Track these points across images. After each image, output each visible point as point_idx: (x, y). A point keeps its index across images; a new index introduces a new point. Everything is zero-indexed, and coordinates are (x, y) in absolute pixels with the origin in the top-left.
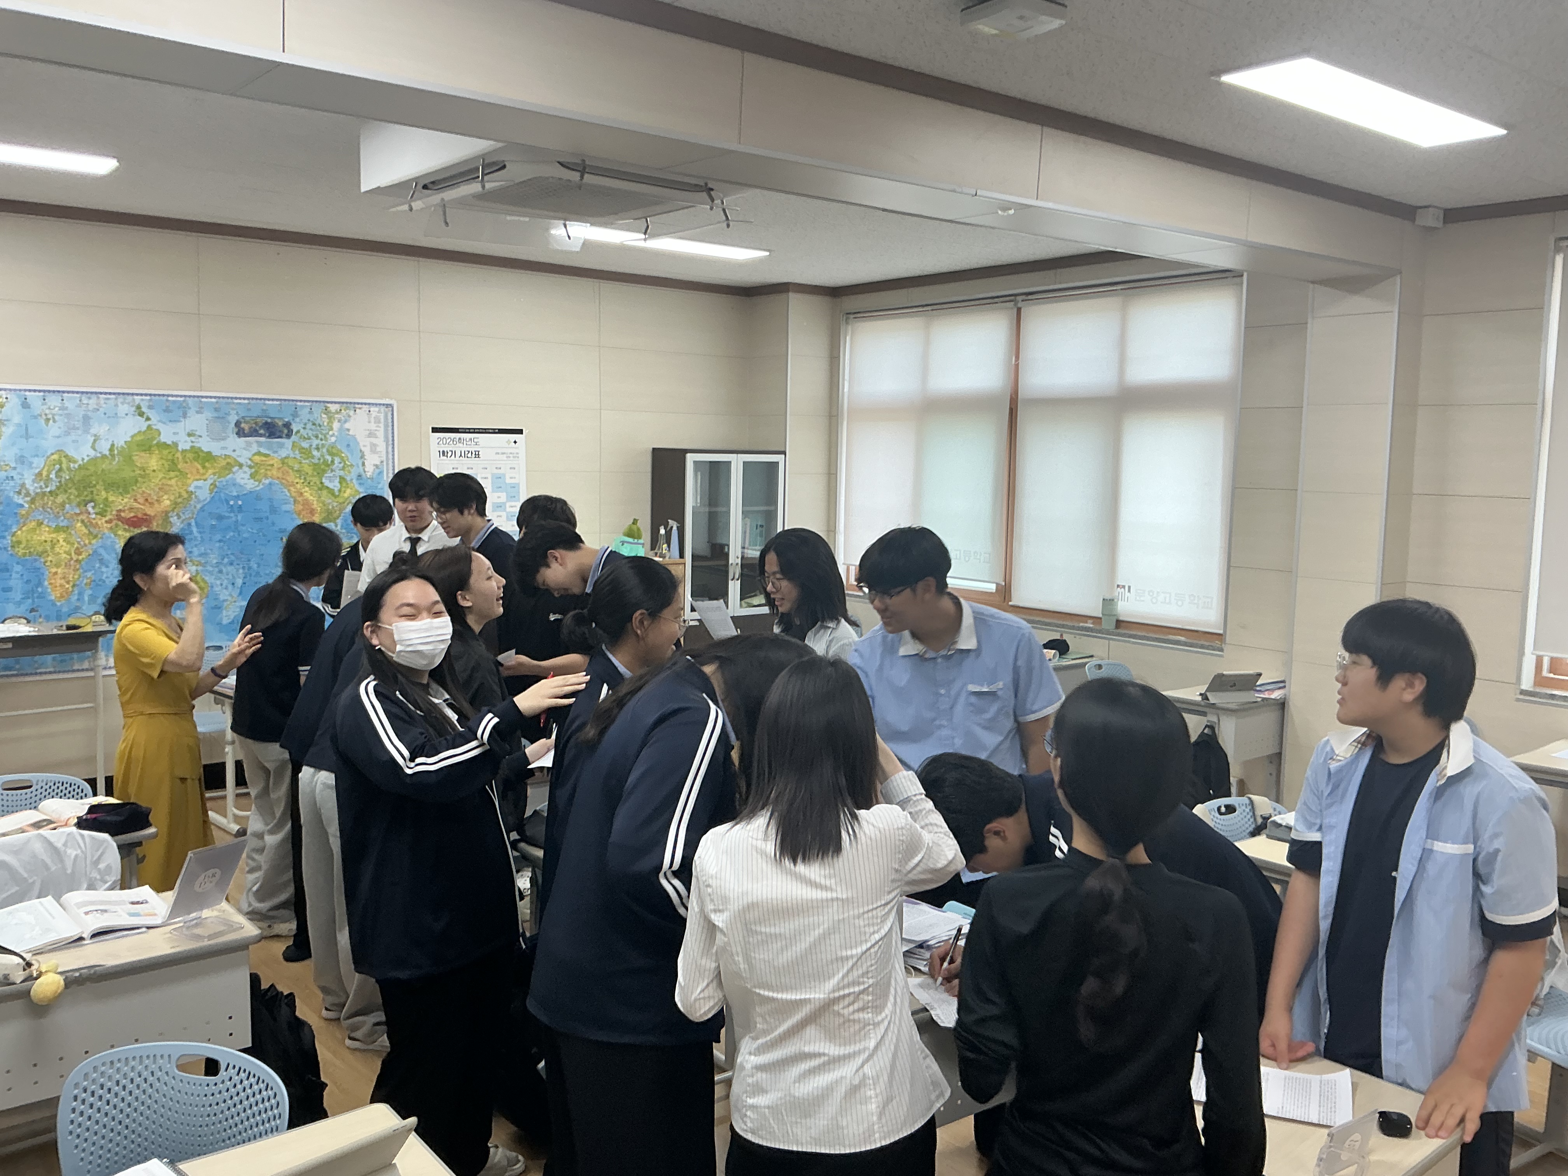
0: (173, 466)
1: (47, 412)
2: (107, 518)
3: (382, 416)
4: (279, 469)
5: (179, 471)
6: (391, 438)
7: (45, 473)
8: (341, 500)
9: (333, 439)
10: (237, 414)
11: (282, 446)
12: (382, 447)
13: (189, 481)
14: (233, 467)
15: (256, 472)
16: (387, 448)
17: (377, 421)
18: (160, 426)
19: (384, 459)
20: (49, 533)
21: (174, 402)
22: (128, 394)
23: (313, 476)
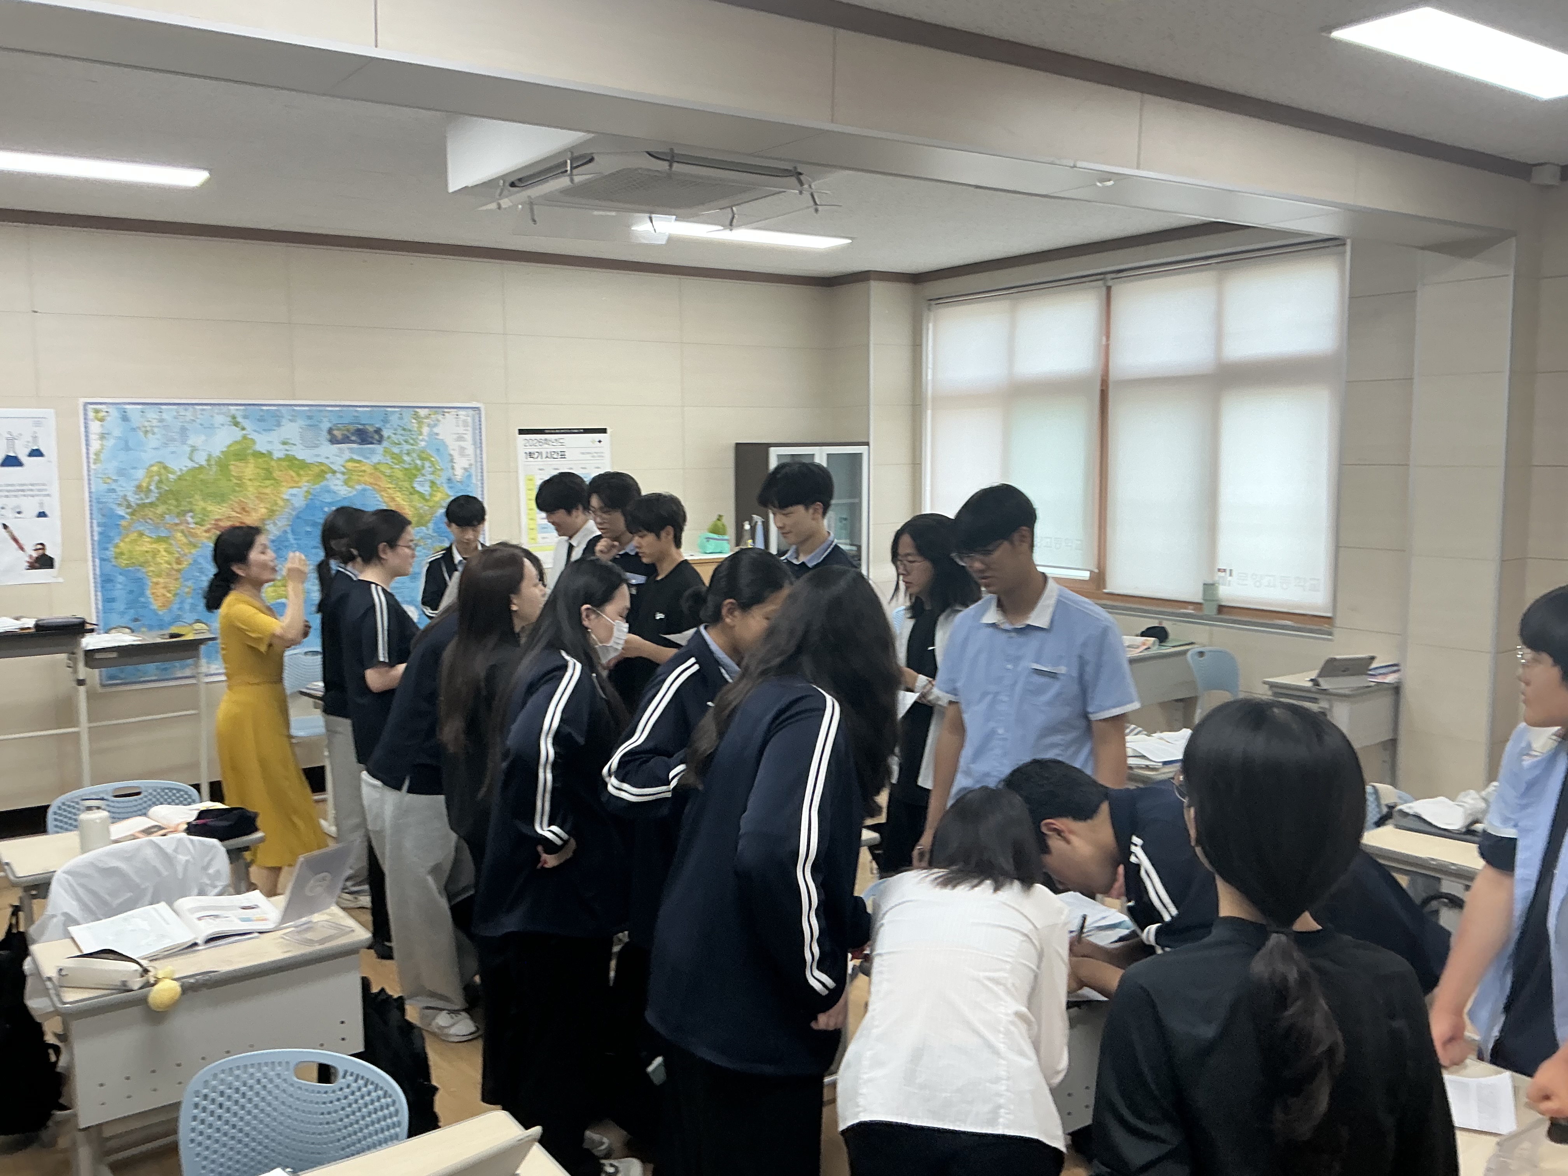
0: (268, 474)
1: (146, 424)
2: (204, 528)
3: (469, 419)
4: (371, 474)
5: (275, 479)
6: (478, 441)
7: (144, 485)
8: (431, 504)
9: (423, 444)
10: (330, 421)
11: (373, 452)
12: (470, 450)
13: (283, 489)
14: (326, 473)
15: (349, 479)
16: (476, 451)
17: (465, 424)
18: (254, 436)
19: (473, 462)
20: (151, 543)
21: (268, 410)
22: (224, 404)
23: (404, 481)
